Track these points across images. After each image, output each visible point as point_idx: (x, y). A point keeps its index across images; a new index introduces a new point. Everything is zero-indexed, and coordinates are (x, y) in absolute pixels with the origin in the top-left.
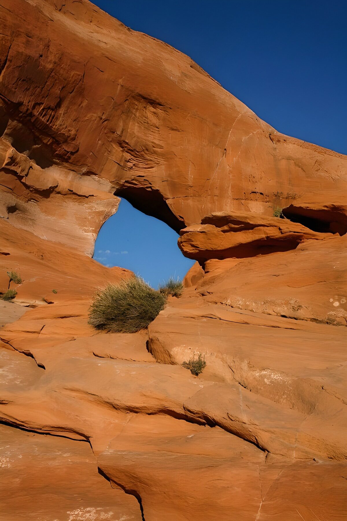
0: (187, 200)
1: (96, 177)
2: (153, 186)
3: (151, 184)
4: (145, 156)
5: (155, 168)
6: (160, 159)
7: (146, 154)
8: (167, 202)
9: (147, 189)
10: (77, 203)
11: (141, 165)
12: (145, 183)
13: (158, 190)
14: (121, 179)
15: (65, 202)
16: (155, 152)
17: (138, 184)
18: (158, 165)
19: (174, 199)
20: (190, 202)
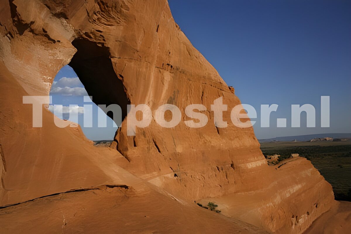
0: (131, 62)
1: (65, 21)
2: (106, 43)
3: (105, 41)
4: (111, 13)
5: (114, 26)
6: (122, 19)
7: (112, 11)
8: (112, 60)
9: (97, 45)
10: (43, 47)
11: (103, 20)
12: (100, 39)
13: (109, 48)
14: (83, 29)
15: (34, 43)
16: (121, 12)
17: (93, 37)
18: (118, 24)
19: (120, 59)
20: (132, 64)
